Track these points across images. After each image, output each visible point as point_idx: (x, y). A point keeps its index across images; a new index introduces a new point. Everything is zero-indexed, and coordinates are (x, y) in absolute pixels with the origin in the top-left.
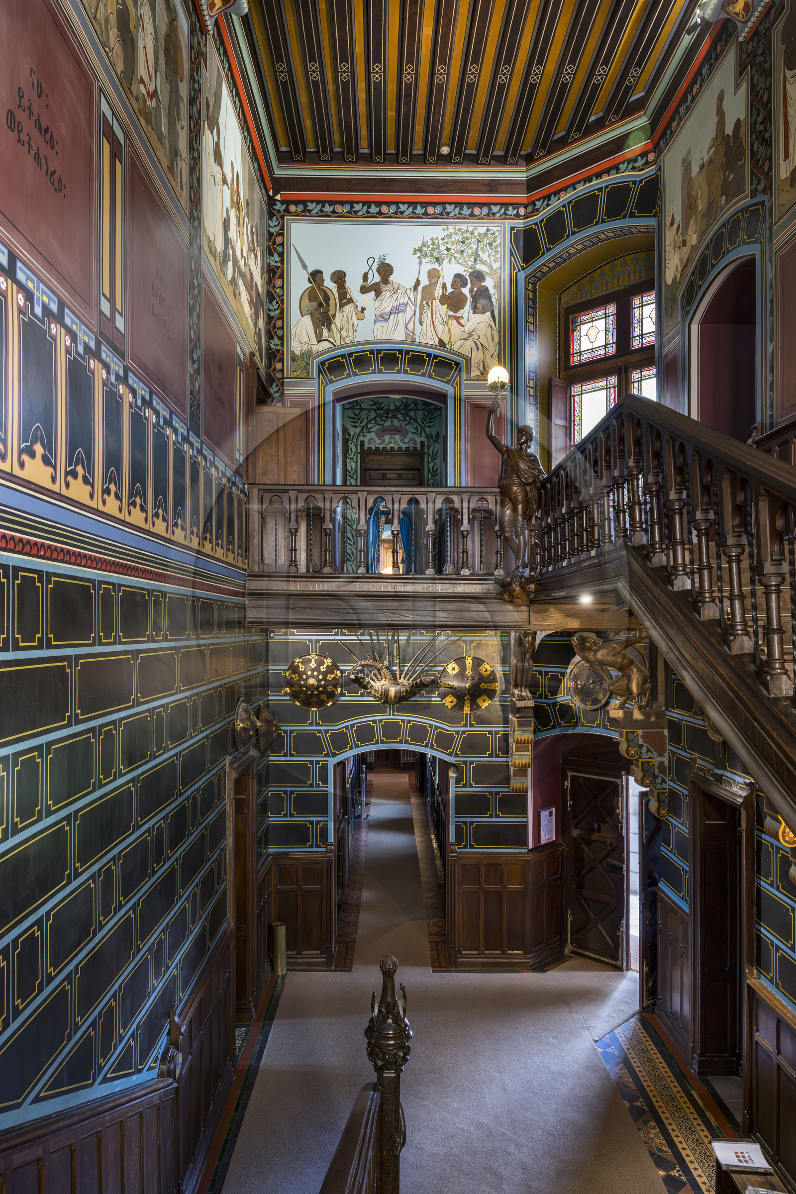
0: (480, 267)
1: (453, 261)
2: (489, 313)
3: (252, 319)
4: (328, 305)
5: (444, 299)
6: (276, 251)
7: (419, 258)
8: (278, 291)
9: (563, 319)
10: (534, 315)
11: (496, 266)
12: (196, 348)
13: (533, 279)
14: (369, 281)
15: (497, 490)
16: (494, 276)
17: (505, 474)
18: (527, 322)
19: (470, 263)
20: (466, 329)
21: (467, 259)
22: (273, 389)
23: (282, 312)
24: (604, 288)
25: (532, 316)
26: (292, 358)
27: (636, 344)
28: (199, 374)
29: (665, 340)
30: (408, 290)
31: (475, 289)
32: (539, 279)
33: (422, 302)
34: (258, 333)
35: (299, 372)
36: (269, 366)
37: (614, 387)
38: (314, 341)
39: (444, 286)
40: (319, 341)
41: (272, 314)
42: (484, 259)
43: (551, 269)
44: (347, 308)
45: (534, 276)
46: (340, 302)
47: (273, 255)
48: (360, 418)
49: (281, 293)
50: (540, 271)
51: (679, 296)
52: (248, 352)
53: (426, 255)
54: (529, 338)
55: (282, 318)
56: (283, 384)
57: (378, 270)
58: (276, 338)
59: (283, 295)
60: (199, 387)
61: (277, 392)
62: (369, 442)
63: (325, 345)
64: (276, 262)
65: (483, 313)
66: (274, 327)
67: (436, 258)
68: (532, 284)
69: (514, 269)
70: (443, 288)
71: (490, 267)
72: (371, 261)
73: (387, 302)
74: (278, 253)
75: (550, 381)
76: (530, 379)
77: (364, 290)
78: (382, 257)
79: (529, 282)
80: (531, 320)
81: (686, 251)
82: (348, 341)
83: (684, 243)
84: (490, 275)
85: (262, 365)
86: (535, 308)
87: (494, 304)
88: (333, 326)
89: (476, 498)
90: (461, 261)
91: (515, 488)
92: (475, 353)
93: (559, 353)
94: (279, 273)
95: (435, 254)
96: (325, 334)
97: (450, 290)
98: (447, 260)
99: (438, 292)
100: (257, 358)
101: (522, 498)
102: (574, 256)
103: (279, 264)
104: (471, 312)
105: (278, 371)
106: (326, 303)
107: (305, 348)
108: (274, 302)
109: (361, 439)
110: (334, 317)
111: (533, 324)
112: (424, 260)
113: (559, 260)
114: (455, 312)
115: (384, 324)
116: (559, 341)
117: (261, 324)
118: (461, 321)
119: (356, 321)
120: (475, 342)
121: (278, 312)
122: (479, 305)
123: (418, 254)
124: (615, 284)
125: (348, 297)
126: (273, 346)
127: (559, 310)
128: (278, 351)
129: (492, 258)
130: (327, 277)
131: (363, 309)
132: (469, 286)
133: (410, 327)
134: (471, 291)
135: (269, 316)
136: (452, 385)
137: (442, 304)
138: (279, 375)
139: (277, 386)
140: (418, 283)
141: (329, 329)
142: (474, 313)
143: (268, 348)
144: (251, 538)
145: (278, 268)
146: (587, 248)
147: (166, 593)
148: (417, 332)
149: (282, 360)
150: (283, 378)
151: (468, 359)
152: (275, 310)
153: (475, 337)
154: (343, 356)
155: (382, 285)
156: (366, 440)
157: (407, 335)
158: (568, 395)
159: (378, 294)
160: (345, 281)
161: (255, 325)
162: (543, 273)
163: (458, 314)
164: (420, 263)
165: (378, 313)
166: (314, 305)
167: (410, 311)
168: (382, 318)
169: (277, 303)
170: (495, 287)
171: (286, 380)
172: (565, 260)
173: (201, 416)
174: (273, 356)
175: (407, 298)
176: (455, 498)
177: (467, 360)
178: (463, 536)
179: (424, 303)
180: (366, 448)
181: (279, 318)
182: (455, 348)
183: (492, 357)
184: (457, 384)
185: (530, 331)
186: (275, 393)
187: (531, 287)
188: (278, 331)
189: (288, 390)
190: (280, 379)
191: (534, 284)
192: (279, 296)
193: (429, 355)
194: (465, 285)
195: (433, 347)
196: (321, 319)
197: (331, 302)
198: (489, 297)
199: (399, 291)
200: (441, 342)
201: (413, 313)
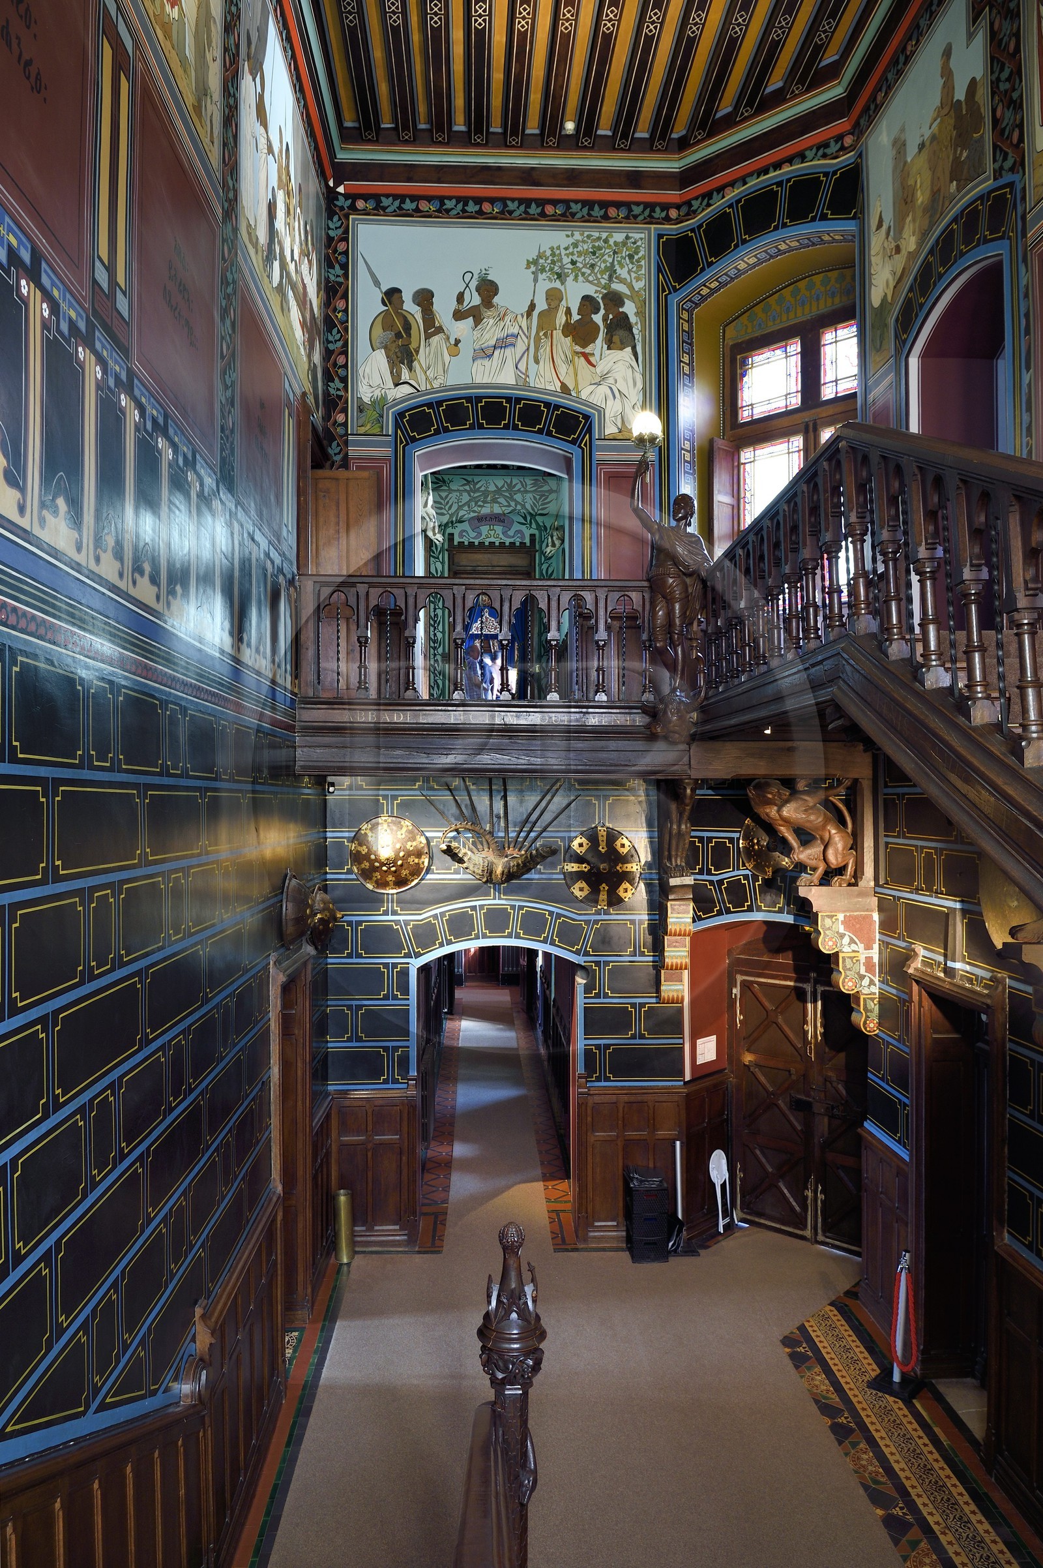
0: (617, 287)
1: (580, 278)
2: (629, 349)
3: (305, 349)
4: (409, 335)
5: (568, 330)
6: (337, 261)
7: (533, 273)
8: (339, 315)
9: (728, 360)
10: (690, 354)
11: (638, 285)
12: (230, 368)
13: (689, 304)
14: (465, 304)
15: (646, 584)
16: (636, 299)
17: (657, 560)
18: (681, 361)
19: (603, 282)
20: (598, 370)
21: (599, 276)
22: (333, 450)
23: (346, 344)
24: (784, 319)
25: (688, 354)
26: (359, 407)
27: (828, 393)
28: (233, 406)
29: (870, 383)
30: (519, 317)
31: (611, 316)
32: (696, 304)
33: (537, 333)
34: (313, 369)
35: (368, 427)
36: (327, 417)
37: (799, 451)
38: (390, 384)
39: (568, 312)
40: (396, 385)
41: (331, 347)
42: (622, 276)
43: (713, 291)
44: (435, 340)
45: (690, 300)
46: (425, 332)
47: (333, 268)
48: (448, 503)
49: (345, 319)
50: (698, 293)
51: (891, 321)
52: (298, 392)
53: (543, 270)
54: (684, 385)
55: (345, 353)
56: (346, 443)
57: (478, 289)
58: (337, 379)
59: (347, 321)
60: (233, 424)
61: (339, 453)
62: (461, 535)
63: (405, 390)
64: (338, 276)
65: (621, 349)
66: (335, 364)
67: (557, 273)
68: (687, 311)
69: (664, 291)
70: (566, 314)
71: (631, 287)
72: (468, 276)
73: (491, 332)
74: (340, 264)
75: (711, 442)
76: (685, 439)
77: (458, 315)
78: (484, 272)
79: (683, 309)
80: (686, 359)
81: (900, 261)
82: (436, 384)
83: (898, 250)
84: (631, 298)
85: (317, 417)
86: (691, 344)
87: (637, 337)
88: (415, 364)
89: (616, 595)
90: (591, 278)
91: (671, 581)
92: (610, 402)
93: (723, 406)
94: (341, 291)
95: (556, 268)
96: (405, 375)
97: (576, 317)
98: (572, 277)
99: (561, 319)
100: (311, 400)
101: (680, 594)
102: (744, 273)
103: (341, 280)
104: (605, 347)
105: (340, 425)
106: (406, 333)
107: (377, 393)
108: (335, 331)
109: (449, 530)
110: (417, 352)
111: (689, 365)
112: (541, 277)
113: (724, 278)
114: (584, 347)
115: (486, 362)
116: (723, 390)
117: (317, 358)
118: (592, 359)
119: (447, 358)
120: (611, 388)
121: (340, 344)
122: (616, 339)
123: (533, 268)
124: (799, 313)
125: (437, 324)
126: (332, 391)
127: (723, 348)
128: (340, 397)
129: (633, 275)
130: (407, 297)
131: (457, 342)
132: (602, 312)
133: (522, 366)
134: (605, 319)
135: (327, 349)
136: (579, 446)
137: (566, 336)
138: (341, 431)
139: (338, 445)
140: (532, 307)
141: (410, 368)
142: (609, 348)
143: (326, 394)
144: (303, 651)
145: (340, 284)
146: (762, 263)
147: (186, 709)
148: (532, 373)
149: (345, 410)
150: (347, 434)
151: (601, 412)
152: (336, 341)
153: (611, 380)
154: (429, 405)
155: (483, 309)
156: (456, 532)
157: (517, 377)
158: (736, 464)
159: (478, 321)
160: (432, 304)
161: (309, 356)
162: (702, 296)
163: (588, 350)
164: (536, 280)
165: (477, 347)
166: (390, 335)
167: (521, 346)
168: (484, 354)
169: (339, 332)
170: (637, 314)
171: (350, 438)
172: (732, 278)
173: (235, 465)
174: (333, 404)
175: (518, 327)
176: (588, 597)
177: (599, 412)
178: (599, 648)
179: (541, 334)
180: (456, 543)
181: (341, 353)
182: (584, 395)
183: (633, 407)
184: (585, 445)
185: (685, 374)
186: (335, 454)
187: (685, 315)
188: (340, 371)
189: (353, 451)
190: (342, 436)
191: (690, 312)
192: (342, 323)
193: (547, 405)
194: (597, 311)
195: (553, 393)
196: (399, 354)
197: (412, 332)
198: (629, 327)
199: (506, 318)
200: (564, 387)
201: (525, 348)
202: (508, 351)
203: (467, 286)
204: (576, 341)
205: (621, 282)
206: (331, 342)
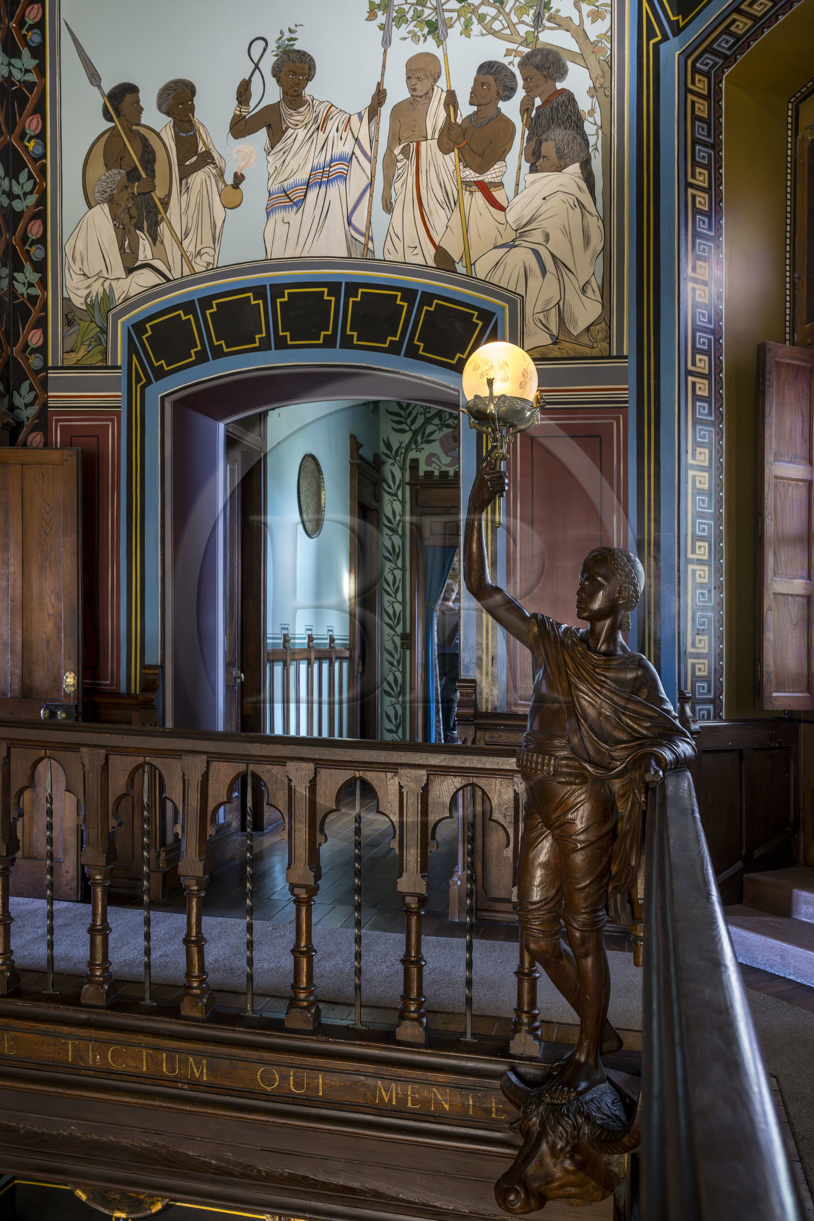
0: (553, 37)
1: (476, 28)
2: (575, 168)
4: (151, 174)
5: (450, 137)
6: (26, 44)
7: (382, 27)
8: (31, 145)
10: (713, 167)
11: (596, 30)
13: (709, 59)
14: (253, 103)
16: (592, 60)
18: (689, 185)
19: (522, 30)
20: (511, 216)
21: (514, 19)
22: (23, 398)
23: (42, 201)
25: (707, 167)
26: (65, 316)
30: (355, 119)
32: (726, 58)
33: (390, 149)
35: (81, 353)
38: (118, 269)
39: (451, 100)
40: (129, 271)
41: (18, 206)
42: (563, 14)
44: (198, 178)
45: (709, 50)
46: (181, 164)
47: (18, 55)
49: (40, 151)
50: (727, 31)
53: (401, 19)
54: (696, 235)
55: (41, 215)
56: (44, 384)
57: (276, 72)
58: (28, 267)
59: (44, 156)
61: (32, 404)
63: (145, 279)
64: (27, 71)
65: (560, 169)
66: (24, 238)
67: (429, 23)
68: (707, 75)
69: (651, 34)
70: (446, 106)
71: (580, 34)
72: (260, 44)
73: (300, 155)
74: (31, 49)
76: (696, 351)
77: (240, 127)
78: (287, 35)
79: (695, 70)
80: (702, 178)
82: (199, 265)
84: (581, 58)
86: (715, 146)
87: (592, 140)
88: (163, 228)
90: (497, 26)
92: (535, 282)
93: (793, 271)
94: (33, 98)
95: (427, 12)
96: (145, 251)
97: (466, 109)
98: (458, 27)
99: (436, 117)
103: (32, 77)
104: (526, 166)
105: (34, 351)
106: (145, 169)
107: (97, 288)
108: (23, 176)
110: (166, 204)
111: (707, 191)
112: (397, 33)
114: (481, 170)
115: (292, 216)
118: (498, 194)
119: (219, 213)
121: (32, 199)
122: (548, 148)
123: (381, 18)
125: (201, 148)
126: (20, 289)
127: (794, 149)
128: (33, 299)
129: (585, 9)
130: (148, 99)
131: (239, 179)
133: (359, 220)
134: (525, 109)
137: (445, 151)
138: (35, 361)
139: (32, 388)
140: (380, 96)
141: (154, 238)
142: (533, 169)
145: (30, 86)
148: (378, 232)
149: (42, 324)
150: (45, 368)
151: (516, 302)
152: (25, 194)
153: (537, 236)
154: (188, 307)
155: (285, 110)
157: (350, 241)
160: (192, 109)
162: (738, 38)
163: (489, 177)
164: (387, 42)
165: (275, 187)
166: (118, 175)
167: (357, 178)
168: (288, 199)
169: (30, 176)
170: (593, 92)
171: (52, 374)
174: (20, 312)
175: (350, 140)
177: (512, 303)
179: (397, 151)
181: (35, 217)
182: (481, 271)
183: (584, 291)
185: (696, 211)
186: (26, 406)
187: (701, 85)
188: (33, 250)
189: (57, 398)
190: (37, 372)
191: (712, 75)
192: (35, 160)
193: (409, 294)
194: (508, 92)
195: (419, 271)
196: (134, 212)
197: (157, 166)
198: (575, 121)
199: (330, 123)
200: (441, 256)
201: (366, 182)
202: (334, 190)
203: (257, 67)
204: (465, 161)
205: (560, 26)
206: (18, 197)
